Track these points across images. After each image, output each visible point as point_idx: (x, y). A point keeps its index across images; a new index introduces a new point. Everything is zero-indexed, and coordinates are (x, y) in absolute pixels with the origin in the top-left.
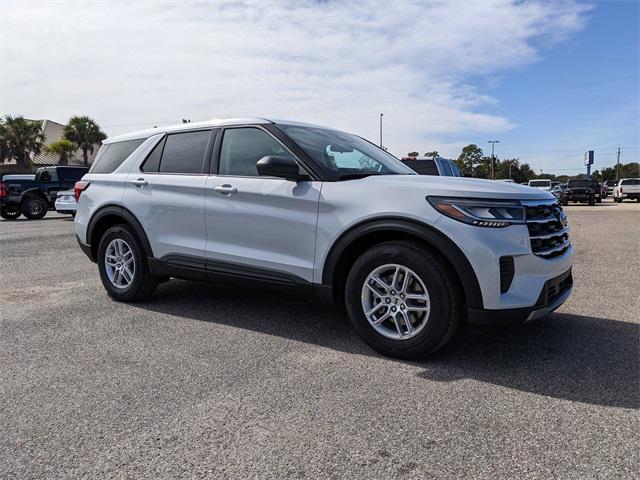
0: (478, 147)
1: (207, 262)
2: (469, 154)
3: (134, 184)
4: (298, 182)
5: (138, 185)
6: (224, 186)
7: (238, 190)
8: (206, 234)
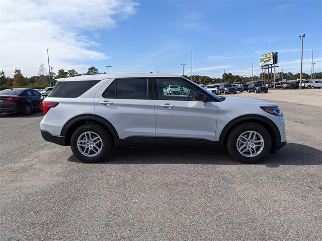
0: (96, 68)
1: (156, 138)
2: (92, 72)
3: (101, 104)
4: (204, 102)
5: (105, 104)
6: (166, 104)
7: (175, 106)
8: (156, 126)
